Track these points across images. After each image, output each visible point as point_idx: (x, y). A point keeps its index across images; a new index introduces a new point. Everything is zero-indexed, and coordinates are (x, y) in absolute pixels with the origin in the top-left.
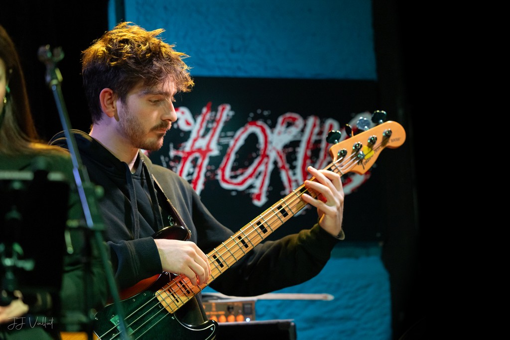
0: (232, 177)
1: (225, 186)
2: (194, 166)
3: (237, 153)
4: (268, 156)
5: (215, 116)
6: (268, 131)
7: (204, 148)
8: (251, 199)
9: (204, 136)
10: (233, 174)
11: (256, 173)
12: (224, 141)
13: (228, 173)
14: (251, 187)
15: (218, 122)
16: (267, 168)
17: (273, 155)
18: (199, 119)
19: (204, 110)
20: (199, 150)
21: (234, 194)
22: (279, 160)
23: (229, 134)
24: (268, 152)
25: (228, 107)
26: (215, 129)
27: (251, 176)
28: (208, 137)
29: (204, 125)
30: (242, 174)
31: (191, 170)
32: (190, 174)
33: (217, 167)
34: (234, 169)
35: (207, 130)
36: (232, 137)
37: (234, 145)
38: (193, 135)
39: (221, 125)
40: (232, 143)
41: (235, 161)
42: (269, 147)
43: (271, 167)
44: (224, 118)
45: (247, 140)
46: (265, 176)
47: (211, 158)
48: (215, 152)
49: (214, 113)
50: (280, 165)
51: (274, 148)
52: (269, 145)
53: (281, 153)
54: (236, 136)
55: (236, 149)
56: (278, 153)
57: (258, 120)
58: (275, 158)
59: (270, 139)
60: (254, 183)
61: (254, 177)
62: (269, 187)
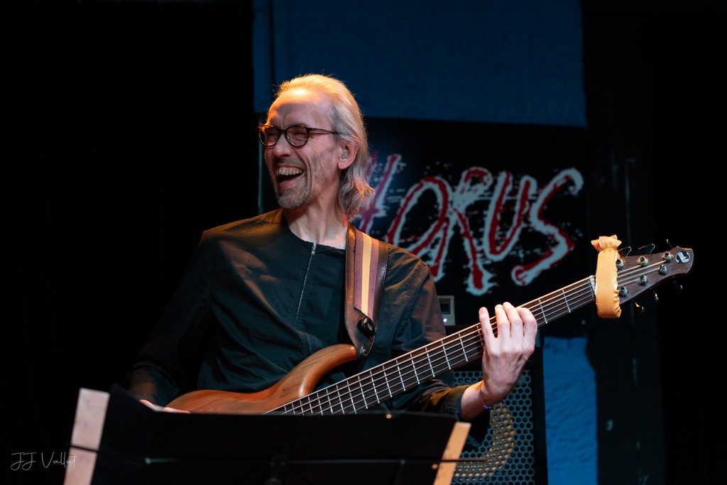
3: (408, 215)
4: (447, 220)
5: (383, 167)
6: (449, 189)
11: (433, 241)
12: (393, 199)
13: (396, 240)
15: (386, 176)
16: (445, 234)
17: (454, 219)
22: (460, 224)
23: (400, 190)
24: (447, 215)
25: (399, 157)
26: (382, 184)
27: (425, 244)
30: (414, 241)
34: (403, 235)
36: (404, 194)
37: (406, 205)
39: (390, 179)
40: (403, 202)
41: (405, 226)
42: (450, 209)
43: (450, 233)
44: (394, 170)
45: (422, 199)
46: (443, 244)
47: (376, 219)
48: (382, 214)
49: (381, 165)
50: (462, 231)
51: (455, 210)
52: (449, 205)
53: (464, 216)
54: (408, 194)
55: (408, 209)
56: (460, 216)
57: (436, 174)
58: (457, 222)
59: (450, 199)
60: (429, 252)
61: (429, 246)
62: (447, 258)
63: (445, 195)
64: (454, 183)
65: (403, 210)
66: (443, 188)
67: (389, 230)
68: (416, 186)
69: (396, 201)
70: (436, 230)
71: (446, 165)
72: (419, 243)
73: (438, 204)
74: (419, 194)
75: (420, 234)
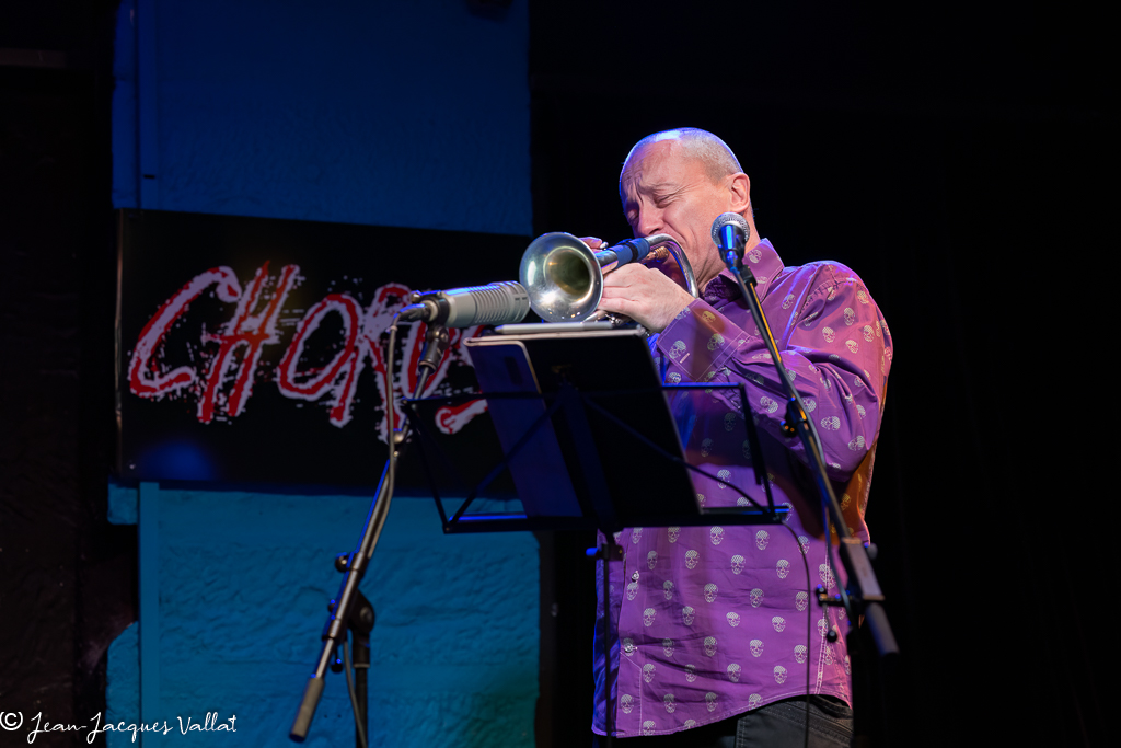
0: (297, 380)
1: (286, 393)
2: (238, 362)
3: (306, 343)
4: (356, 350)
5: (276, 282)
6: (359, 310)
7: (255, 333)
8: (328, 416)
9: (255, 314)
10: (299, 375)
11: (337, 376)
12: (288, 322)
13: (291, 374)
14: (328, 396)
15: (280, 292)
16: (353, 368)
17: (364, 348)
18: (250, 286)
19: (259, 272)
20: (248, 335)
21: (300, 406)
22: (373, 355)
23: (296, 311)
24: (356, 343)
25: (296, 269)
26: (274, 303)
27: (327, 380)
28: (262, 315)
29: (257, 295)
30: (314, 376)
31: (234, 366)
32: (230, 373)
33: (276, 363)
34: (300, 368)
35: (262, 304)
36: (301, 316)
37: (304, 330)
38: (240, 311)
39: (285, 296)
40: (301, 325)
41: (303, 355)
42: (360, 336)
43: (360, 366)
44: (289, 286)
45: (322, 322)
46: (350, 380)
47: (265, 347)
48: (273, 340)
49: (273, 278)
50: (375, 364)
51: (366, 337)
52: (359, 330)
53: (377, 345)
54: (307, 316)
55: (306, 335)
56: (372, 344)
57: (343, 292)
58: (369, 352)
59: (360, 323)
60: (332, 390)
61: (333, 382)
62: (355, 398)
63: (354, 318)
64: (366, 303)
65: (300, 336)
66: (351, 309)
67: (282, 361)
68: (318, 305)
69: (293, 324)
70: (342, 361)
71: (355, 281)
72: (320, 378)
73: (345, 330)
74: (320, 316)
75: (322, 366)
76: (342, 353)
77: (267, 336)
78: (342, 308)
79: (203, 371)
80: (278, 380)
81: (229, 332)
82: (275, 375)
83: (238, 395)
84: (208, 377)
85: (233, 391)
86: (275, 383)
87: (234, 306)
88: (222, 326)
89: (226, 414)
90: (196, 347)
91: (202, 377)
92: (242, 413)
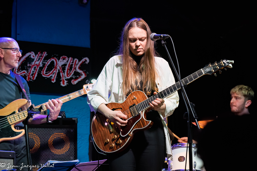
0: (46, 74)
1: (43, 76)
2: (35, 70)
3: (47, 67)
4: (57, 68)
5: (42, 55)
6: (57, 61)
7: (38, 64)
8: (51, 80)
9: (38, 61)
10: (46, 72)
11: (53, 73)
12: (44, 63)
13: (45, 72)
14: (51, 77)
15: (43, 57)
16: (56, 71)
17: (58, 68)
18: (37, 55)
19: (39, 53)
20: (36, 65)
21: (46, 78)
22: (60, 69)
23: (46, 60)
24: (57, 67)
25: (46, 53)
26: (42, 59)
27: (51, 74)
28: (39, 61)
29: (38, 57)
30: (49, 73)
31: (34, 71)
32: (33, 72)
33: (42, 70)
34: (46, 71)
35: (39, 59)
36: (47, 61)
37: (47, 64)
38: (35, 60)
39: (43, 58)
40: (46, 63)
41: (47, 69)
42: (57, 66)
43: (57, 71)
44: (44, 56)
45: (51, 63)
46: (56, 74)
47: (40, 67)
48: (41, 66)
49: (41, 54)
50: (60, 71)
51: (59, 66)
52: (57, 65)
53: (61, 67)
55: (47, 65)
56: (60, 67)
57: (54, 57)
58: (59, 69)
59: (58, 63)
60: (52, 76)
61: (52, 74)
62: (56, 77)
63: (57, 62)
64: (59, 59)
65: (46, 65)
66: (56, 60)
67: (43, 70)
68: (50, 60)
70: (54, 70)
71: (57, 55)
72: (50, 73)
73: (55, 64)
74: (50, 62)
75: (50, 71)
76: (54, 69)
77: (40, 65)
78: (54, 60)
79: (28, 71)
80: (42, 73)
81: (33, 64)
82: (41, 72)
83: (34, 76)
84: (29, 72)
85: (33, 75)
86: (41, 74)
87: (34, 59)
88: (32, 63)
89: (32, 80)
90: (27, 67)
91: (28, 72)
92: (35, 80)
